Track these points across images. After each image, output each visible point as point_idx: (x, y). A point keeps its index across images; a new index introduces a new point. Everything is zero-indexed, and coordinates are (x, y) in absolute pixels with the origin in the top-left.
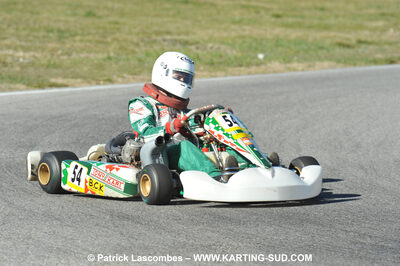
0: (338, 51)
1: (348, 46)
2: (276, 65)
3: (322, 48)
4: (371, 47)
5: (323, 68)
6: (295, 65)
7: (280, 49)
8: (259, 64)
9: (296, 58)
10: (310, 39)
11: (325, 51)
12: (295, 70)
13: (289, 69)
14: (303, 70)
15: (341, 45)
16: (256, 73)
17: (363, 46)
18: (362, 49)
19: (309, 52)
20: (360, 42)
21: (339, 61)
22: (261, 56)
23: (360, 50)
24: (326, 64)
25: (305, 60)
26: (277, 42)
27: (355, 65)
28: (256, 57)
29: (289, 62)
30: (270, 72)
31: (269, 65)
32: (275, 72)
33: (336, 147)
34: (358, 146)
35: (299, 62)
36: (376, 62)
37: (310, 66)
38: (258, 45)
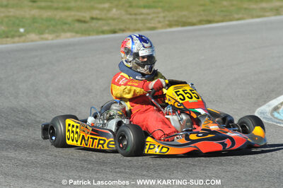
0: (77, 25)
1: (84, 22)
2: (33, 36)
3: (65, 24)
4: (100, 22)
5: (67, 38)
6: (46, 36)
7: (36, 25)
8: (20, 35)
9: (47, 31)
10: (58, 17)
11: (68, 26)
12: (47, 39)
13: (42, 39)
14: (52, 39)
15: (79, 21)
16: (19, 42)
17: (95, 21)
18: (94, 23)
19: (56, 26)
20: (92, 19)
21: (77, 32)
22: (22, 30)
23: (92, 25)
24: (69, 34)
25: (54, 32)
26: (34, 20)
27: (89, 35)
28: (19, 31)
29: (42, 33)
30: (28, 42)
31: (28, 36)
32: (32, 41)
33: (74, 94)
34: (89, 91)
35: (49, 33)
36: (103, 32)
37: (57, 36)
38: (20, 22)
